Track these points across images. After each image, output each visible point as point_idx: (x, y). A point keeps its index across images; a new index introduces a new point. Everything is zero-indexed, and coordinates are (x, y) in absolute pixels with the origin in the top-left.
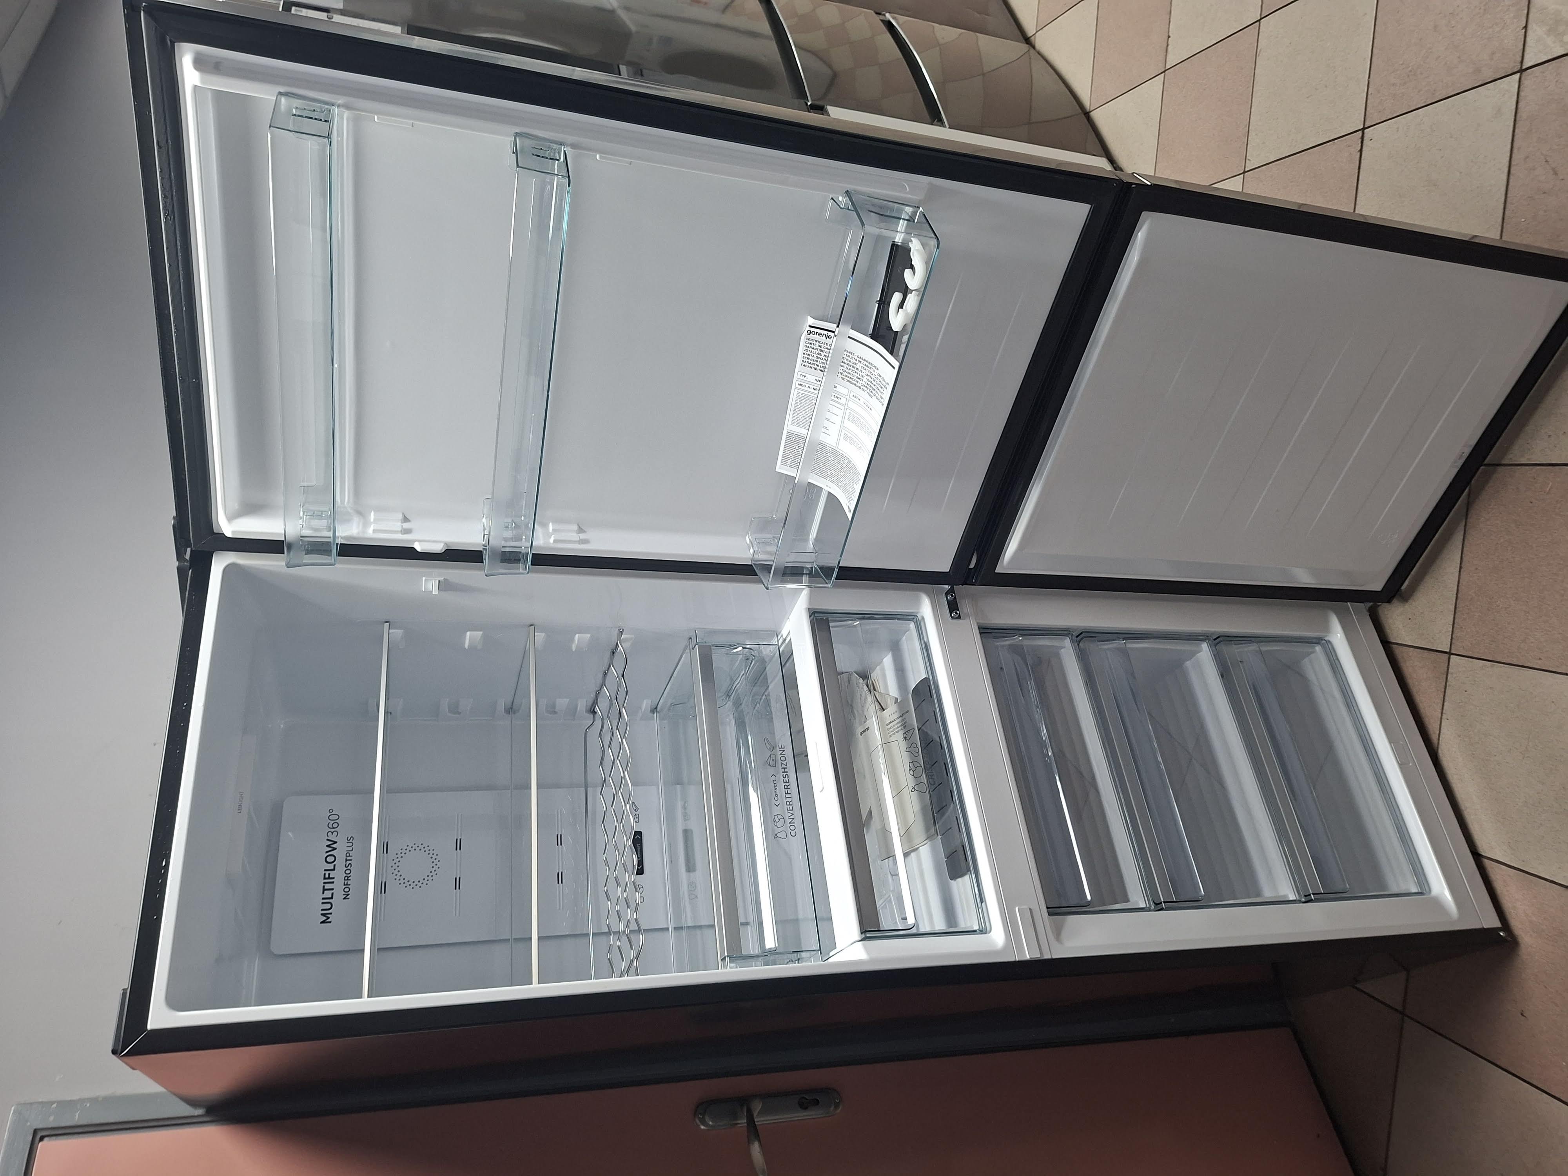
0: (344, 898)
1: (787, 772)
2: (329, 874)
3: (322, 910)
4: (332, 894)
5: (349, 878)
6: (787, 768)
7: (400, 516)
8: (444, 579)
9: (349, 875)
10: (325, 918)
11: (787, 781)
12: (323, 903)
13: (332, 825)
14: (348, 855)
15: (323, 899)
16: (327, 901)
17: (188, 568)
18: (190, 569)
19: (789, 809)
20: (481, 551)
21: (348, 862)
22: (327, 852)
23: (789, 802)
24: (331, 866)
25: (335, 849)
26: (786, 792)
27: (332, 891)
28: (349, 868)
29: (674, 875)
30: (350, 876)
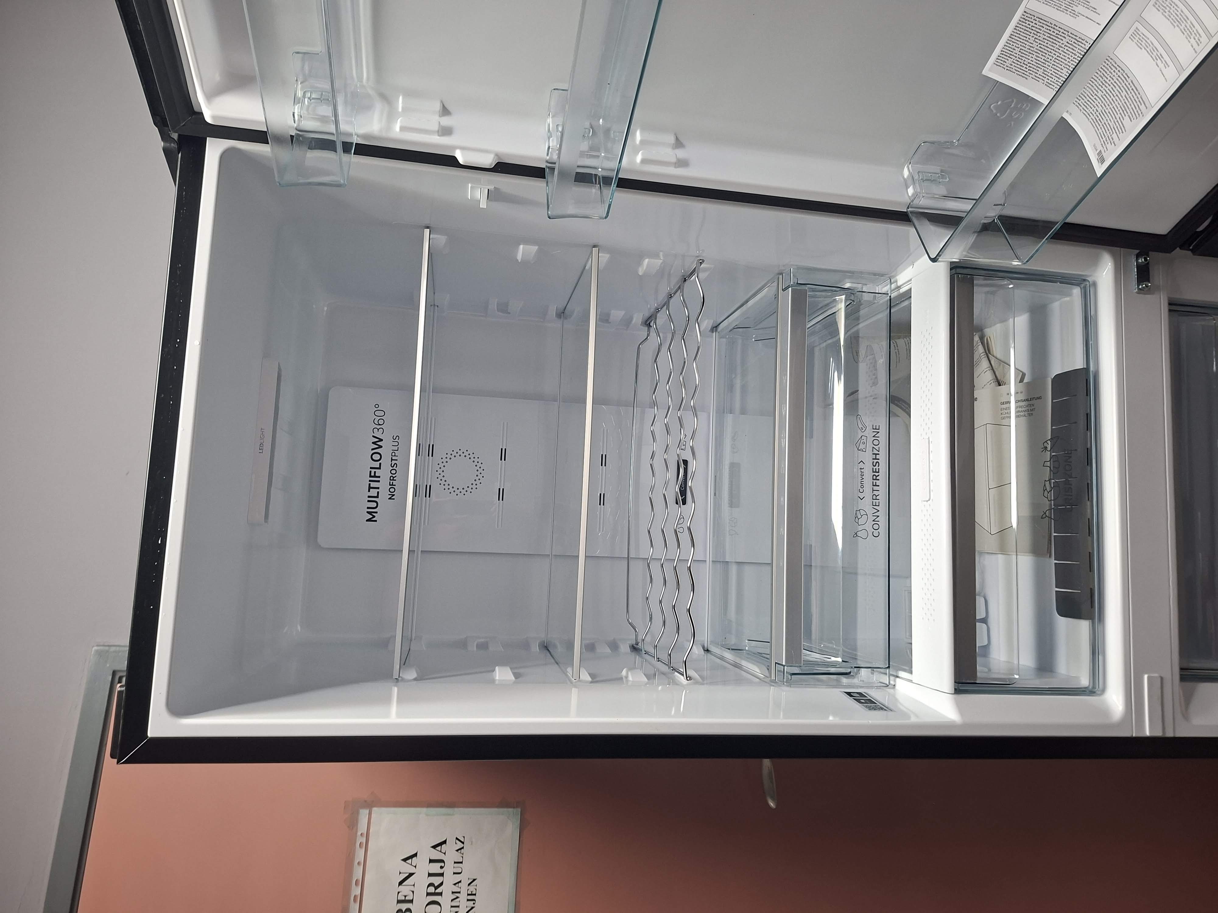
0: (390, 499)
1: (878, 459)
2: (375, 472)
3: (368, 508)
4: (378, 493)
5: (394, 479)
6: (879, 454)
7: (438, 106)
8: (495, 187)
9: (394, 476)
10: (371, 516)
11: (877, 471)
12: (369, 501)
13: (378, 422)
14: (393, 454)
15: (369, 497)
16: (373, 499)
17: (177, 152)
18: (179, 154)
19: (874, 504)
20: (544, 168)
21: (394, 462)
22: (372, 449)
23: (876, 496)
24: (377, 465)
25: (380, 447)
26: (874, 484)
27: (378, 490)
28: (394, 468)
29: (717, 507)
30: (396, 477)
